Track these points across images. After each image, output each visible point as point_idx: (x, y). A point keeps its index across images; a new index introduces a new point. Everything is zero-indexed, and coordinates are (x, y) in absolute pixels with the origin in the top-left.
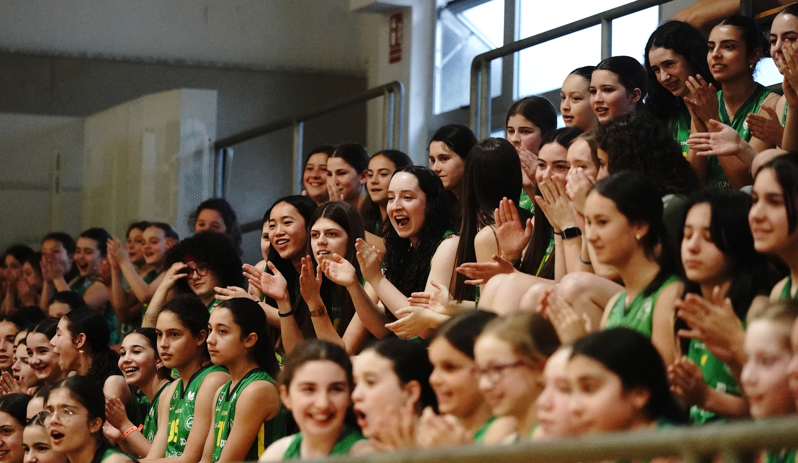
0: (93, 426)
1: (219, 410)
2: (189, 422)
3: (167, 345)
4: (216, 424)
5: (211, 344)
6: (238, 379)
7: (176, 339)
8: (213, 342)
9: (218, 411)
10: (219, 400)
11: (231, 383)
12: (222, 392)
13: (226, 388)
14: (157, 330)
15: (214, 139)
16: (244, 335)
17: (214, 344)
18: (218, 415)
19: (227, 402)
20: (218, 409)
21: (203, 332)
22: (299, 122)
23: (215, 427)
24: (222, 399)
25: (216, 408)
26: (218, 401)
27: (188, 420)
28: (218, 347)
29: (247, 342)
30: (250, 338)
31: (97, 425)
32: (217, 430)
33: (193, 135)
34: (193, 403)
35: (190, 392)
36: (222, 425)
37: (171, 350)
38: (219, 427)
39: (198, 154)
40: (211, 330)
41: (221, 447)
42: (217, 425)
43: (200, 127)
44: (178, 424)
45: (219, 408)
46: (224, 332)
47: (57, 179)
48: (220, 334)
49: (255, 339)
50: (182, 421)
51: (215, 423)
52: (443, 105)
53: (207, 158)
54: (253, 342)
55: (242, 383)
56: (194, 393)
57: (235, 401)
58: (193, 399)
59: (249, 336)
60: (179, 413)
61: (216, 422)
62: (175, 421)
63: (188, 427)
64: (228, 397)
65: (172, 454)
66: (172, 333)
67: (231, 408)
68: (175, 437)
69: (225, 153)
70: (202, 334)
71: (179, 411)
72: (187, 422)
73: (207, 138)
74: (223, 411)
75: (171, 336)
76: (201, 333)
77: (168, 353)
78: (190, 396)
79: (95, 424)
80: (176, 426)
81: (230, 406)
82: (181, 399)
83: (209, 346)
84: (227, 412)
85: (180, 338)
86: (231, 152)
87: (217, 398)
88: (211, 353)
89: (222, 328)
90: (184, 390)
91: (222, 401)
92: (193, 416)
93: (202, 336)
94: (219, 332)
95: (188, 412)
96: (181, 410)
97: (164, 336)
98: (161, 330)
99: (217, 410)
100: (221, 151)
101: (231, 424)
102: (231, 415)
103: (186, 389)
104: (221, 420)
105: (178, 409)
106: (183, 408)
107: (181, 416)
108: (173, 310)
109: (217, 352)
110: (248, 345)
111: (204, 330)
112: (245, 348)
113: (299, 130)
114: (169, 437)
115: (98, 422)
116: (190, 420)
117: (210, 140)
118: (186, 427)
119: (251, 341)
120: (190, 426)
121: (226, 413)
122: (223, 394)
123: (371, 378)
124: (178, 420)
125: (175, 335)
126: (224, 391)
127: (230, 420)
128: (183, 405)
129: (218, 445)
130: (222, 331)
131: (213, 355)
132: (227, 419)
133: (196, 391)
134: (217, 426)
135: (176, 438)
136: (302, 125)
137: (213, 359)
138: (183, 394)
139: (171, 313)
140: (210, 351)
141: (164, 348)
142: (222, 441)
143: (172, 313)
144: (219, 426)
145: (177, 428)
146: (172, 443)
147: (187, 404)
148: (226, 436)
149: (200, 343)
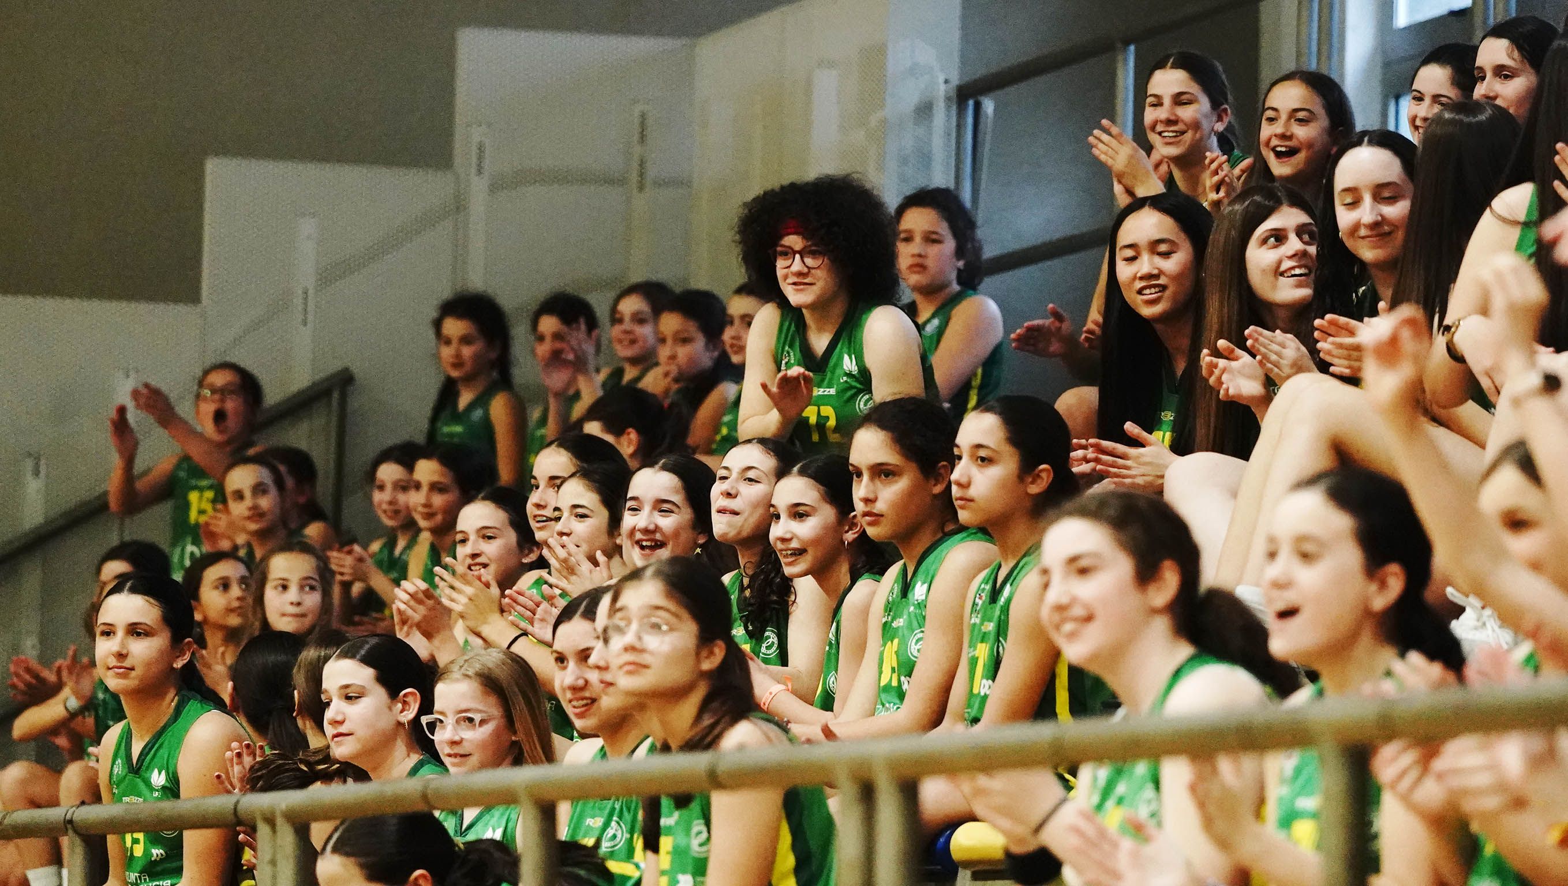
0: (707, 657)
1: (978, 621)
2: (916, 644)
3: (871, 496)
4: (972, 649)
5: (959, 485)
6: (1014, 556)
7: (890, 483)
8: (964, 480)
9: (975, 624)
10: (977, 600)
11: (1000, 567)
12: (983, 586)
13: (990, 577)
14: (852, 465)
15: (955, 81)
16: (1027, 468)
17: (964, 486)
18: (976, 632)
19: (992, 605)
20: (976, 620)
21: (944, 466)
22: (1127, 43)
23: (970, 655)
24: (984, 598)
25: (971, 618)
26: (974, 604)
27: (914, 641)
28: (973, 492)
29: (1032, 483)
30: (1038, 476)
31: (715, 655)
32: (973, 662)
33: (913, 71)
34: (921, 605)
35: (919, 584)
36: (983, 652)
37: (880, 506)
38: (976, 656)
39: (924, 110)
40: (960, 458)
41: (982, 694)
42: (974, 651)
43: (926, 55)
44: (896, 650)
45: (977, 617)
46: (986, 461)
47: (642, 164)
48: (979, 465)
49: (1048, 477)
50: (904, 644)
51: (970, 647)
52: (1412, 9)
53: (942, 118)
54: (1044, 484)
55: (1021, 564)
56: (926, 586)
57: (1008, 602)
58: (924, 597)
59: (1037, 471)
60: (899, 627)
61: (972, 645)
62: (892, 642)
63: (916, 653)
64: (995, 594)
65: (888, 709)
66: (882, 472)
67: (1000, 617)
68: (893, 675)
69: (978, 106)
70: (942, 471)
71: (900, 623)
72: (913, 644)
73: (941, 79)
74: (985, 623)
75: (880, 476)
76: (939, 469)
77: (875, 511)
78: (919, 591)
79: (711, 653)
80: (893, 653)
81: (997, 613)
82: (902, 598)
83: (954, 489)
84: (992, 624)
85: (896, 482)
86: (989, 106)
87: (973, 597)
88: (957, 503)
89: (982, 453)
90: (908, 580)
91: (982, 605)
92: (923, 632)
93: (940, 474)
94: (977, 460)
95: (915, 624)
96: (901, 620)
97: (866, 477)
98: (859, 466)
99: (973, 621)
100: (971, 103)
101: (1001, 648)
102: (1002, 630)
103: (911, 580)
104: (982, 642)
105: (898, 620)
106: (905, 617)
107: (900, 633)
108: (882, 426)
109: (971, 500)
110: (1034, 489)
111: (945, 463)
112: (1027, 494)
113: (1126, 60)
114: (882, 675)
115: (717, 650)
116: (917, 641)
117: (946, 82)
118: (911, 653)
119: (1039, 481)
120: (918, 651)
121: (990, 627)
122: (984, 589)
123: (1309, 547)
124: (896, 641)
125: (887, 476)
126: (987, 583)
127: (999, 641)
128: (905, 612)
129: (975, 691)
130: (983, 459)
131: (962, 507)
132: (992, 637)
133: (929, 581)
134: (972, 654)
135: (895, 676)
136: (1132, 48)
137: (963, 516)
138: (906, 588)
139: (877, 431)
140: (957, 499)
141: (867, 501)
142: (984, 681)
143: (879, 430)
144: (977, 653)
145: (894, 657)
146: (887, 688)
147: (912, 609)
148: (992, 672)
149: (938, 489)
